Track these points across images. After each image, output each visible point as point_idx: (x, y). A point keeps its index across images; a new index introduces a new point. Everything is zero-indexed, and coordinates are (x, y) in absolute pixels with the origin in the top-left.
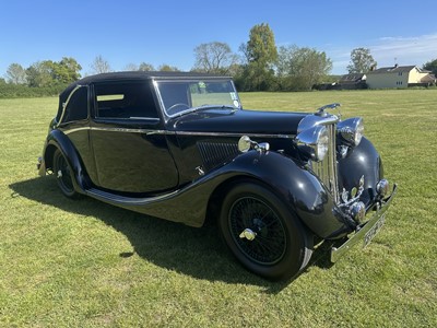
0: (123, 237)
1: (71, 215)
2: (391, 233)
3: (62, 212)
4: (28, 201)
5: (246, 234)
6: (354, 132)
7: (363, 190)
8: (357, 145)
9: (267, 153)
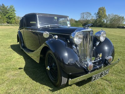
0: (25, 63)
1: (18, 54)
2: (114, 77)
3: (16, 53)
4: (11, 49)
5: (48, 68)
6: (100, 36)
7: (101, 58)
8: (102, 41)
9: (57, 39)
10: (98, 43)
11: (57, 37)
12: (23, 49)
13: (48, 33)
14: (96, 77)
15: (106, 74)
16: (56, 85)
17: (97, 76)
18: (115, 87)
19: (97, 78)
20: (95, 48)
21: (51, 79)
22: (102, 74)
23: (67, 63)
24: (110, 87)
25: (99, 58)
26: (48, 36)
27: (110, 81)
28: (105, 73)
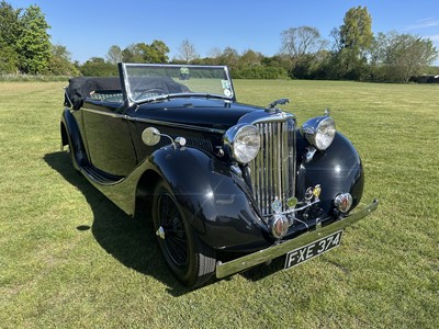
2: (360, 255)
5: (161, 232)
6: (315, 133)
7: (317, 200)
8: (323, 148)
9: (182, 149)
10: (311, 155)
11: (183, 141)
12: (83, 172)
13: (156, 131)
14: (299, 254)
15: (332, 246)
16: (182, 280)
17: (302, 253)
18: (359, 282)
19: (302, 257)
20: (302, 167)
21: (171, 265)
22: (318, 247)
23: (213, 219)
24: (344, 283)
25: (312, 200)
26: (157, 140)
27: (347, 268)
28: (327, 242)
